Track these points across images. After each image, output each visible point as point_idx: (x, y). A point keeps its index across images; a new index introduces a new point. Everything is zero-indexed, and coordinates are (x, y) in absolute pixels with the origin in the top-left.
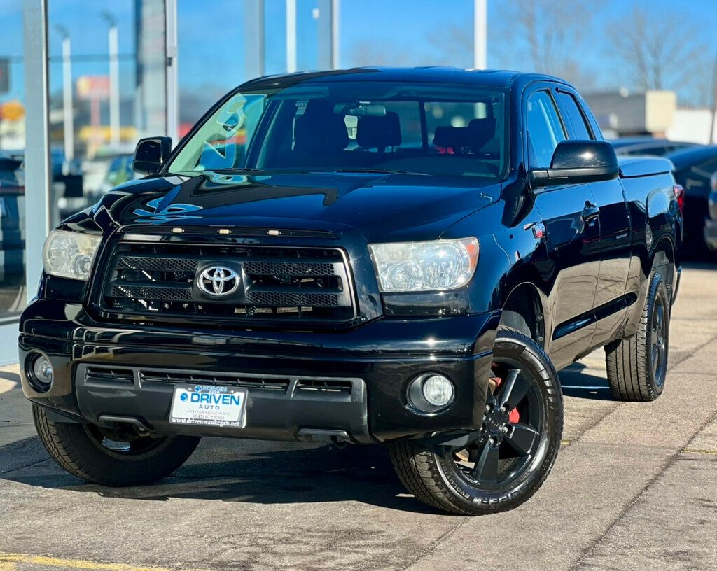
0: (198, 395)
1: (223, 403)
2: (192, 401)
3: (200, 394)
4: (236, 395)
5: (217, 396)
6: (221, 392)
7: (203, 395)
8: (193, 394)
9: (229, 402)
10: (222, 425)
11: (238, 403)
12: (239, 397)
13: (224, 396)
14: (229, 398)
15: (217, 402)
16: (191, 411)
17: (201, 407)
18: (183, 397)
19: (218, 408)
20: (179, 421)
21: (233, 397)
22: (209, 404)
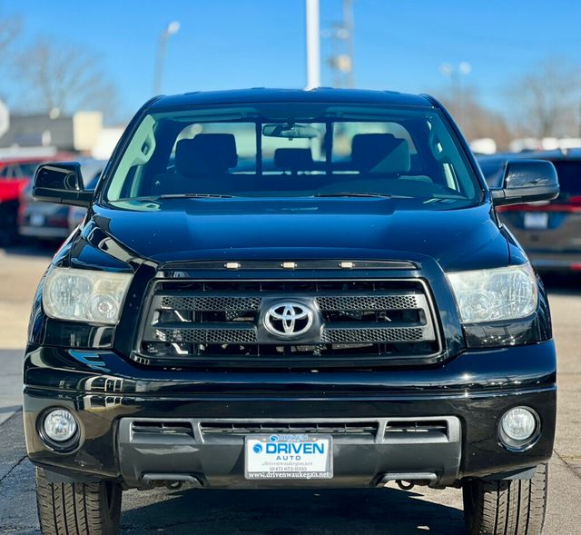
0: (275, 445)
1: (305, 452)
2: (268, 452)
3: (277, 444)
4: (320, 442)
5: (297, 446)
6: (301, 441)
7: (279, 445)
8: (268, 445)
9: (312, 450)
10: (308, 477)
11: (322, 452)
12: (323, 445)
13: (305, 445)
14: (312, 447)
15: (297, 452)
16: (266, 464)
17: (279, 458)
18: (257, 449)
19: (298, 458)
20: (257, 476)
21: (315, 445)
22: (288, 455)
